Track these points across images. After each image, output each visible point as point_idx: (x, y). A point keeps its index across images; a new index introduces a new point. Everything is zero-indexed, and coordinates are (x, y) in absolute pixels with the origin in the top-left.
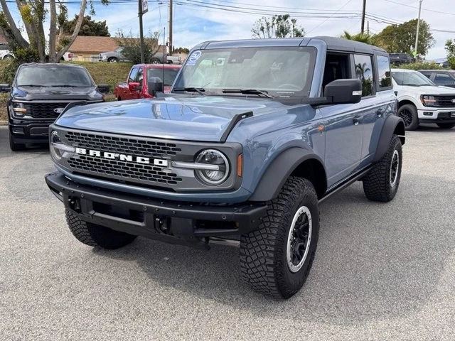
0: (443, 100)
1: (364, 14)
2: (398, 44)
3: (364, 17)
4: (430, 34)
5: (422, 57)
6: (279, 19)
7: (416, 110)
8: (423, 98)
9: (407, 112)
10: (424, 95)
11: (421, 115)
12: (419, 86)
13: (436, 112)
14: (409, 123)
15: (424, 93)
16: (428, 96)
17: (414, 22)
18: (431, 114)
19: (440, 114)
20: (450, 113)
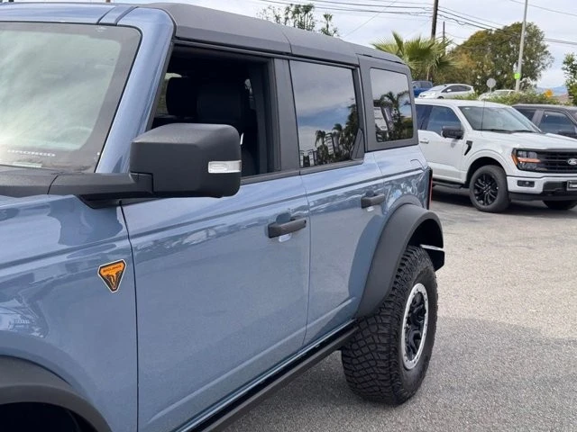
0: (554, 161)
1: (436, 9)
2: (494, 61)
3: (436, 14)
4: (544, 47)
5: (533, 83)
6: (297, 12)
7: (505, 176)
8: (517, 155)
9: (489, 179)
10: (518, 150)
11: (513, 186)
12: (510, 132)
13: (540, 181)
14: (493, 200)
15: (518, 146)
16: (528, 151)
17: (518, 27)
18: (532, 184)
19: (547, 185)
20: (565, 184)
